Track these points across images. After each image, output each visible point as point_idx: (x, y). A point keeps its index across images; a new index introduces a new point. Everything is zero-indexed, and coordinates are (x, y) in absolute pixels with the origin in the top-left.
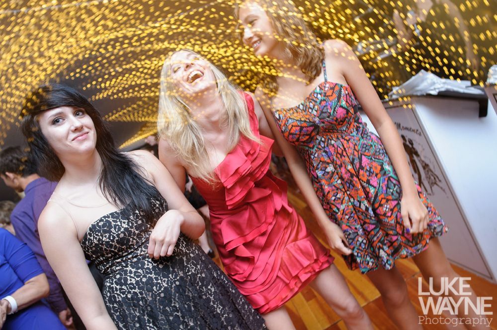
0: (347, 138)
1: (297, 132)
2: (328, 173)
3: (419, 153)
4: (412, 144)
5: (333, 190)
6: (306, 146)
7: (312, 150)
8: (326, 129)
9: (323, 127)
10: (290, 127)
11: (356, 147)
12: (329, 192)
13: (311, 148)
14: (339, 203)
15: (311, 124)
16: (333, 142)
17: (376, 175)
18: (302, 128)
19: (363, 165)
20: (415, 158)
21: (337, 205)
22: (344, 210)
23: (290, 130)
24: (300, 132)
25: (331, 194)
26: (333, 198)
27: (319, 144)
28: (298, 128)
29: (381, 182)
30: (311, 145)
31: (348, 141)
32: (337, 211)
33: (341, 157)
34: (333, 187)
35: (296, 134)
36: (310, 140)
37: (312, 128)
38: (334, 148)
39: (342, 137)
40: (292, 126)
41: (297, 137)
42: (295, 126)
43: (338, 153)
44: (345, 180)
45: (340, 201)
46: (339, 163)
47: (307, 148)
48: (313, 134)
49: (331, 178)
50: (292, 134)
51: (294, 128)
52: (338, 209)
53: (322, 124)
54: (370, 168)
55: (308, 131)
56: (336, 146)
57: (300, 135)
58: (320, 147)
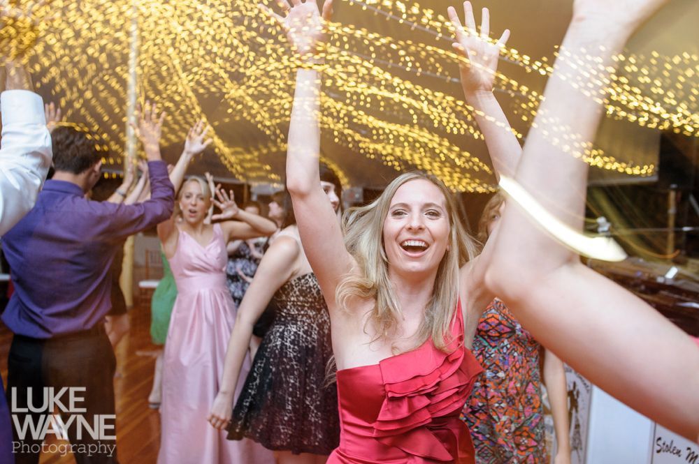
0: (528, 359)
1: (493, 325)
2: (499, 378)
3: (579, 409)
4: (578, 396)
5: (498, 397)
6: (487, 341)
7: (491, 348)
8: (518, 339)
9: (518, 335)
10: (490, 316)
11: (530, 372)
12: (493, 397)
13: (491, 346)
14: (501, 413)
15: (511, 326)
16: (516, 354)
17: (534, 408)
18: (500, 323)
19: (527, 390)
20: (574, 411)
21: (500, 415)
22: (505, 422)
23: (488, 319)
24: (496, 326)
25: (496, 399)
26: (497, 405)
27: (503, 348)
28: (497, 322)
29: (534, 417)
30: (493, 344)
31: (528, 361)
32: (497, 420)
33: (516, 372)
34: (500, 394)
35: (491, 325)
36: (496, 338)
37: (509, 330)
38: (513, 360)
39: (525, 355)
40: (493, 317)
41: (489, 327)
42: (495, 318)
43: (514, 366)
44: (509, 395)
45: (502, 411)
46: (511, 375)
47: (486, 344)
48: (505, 335)
49: (499, 384)
50: (487, 323)
51: (493, 319)
52: (499, 419)
53: (520, 333)
54: (532, 398)
55: (503, 330)
56: (516, 360)
57: (493, 328)
58: (501, 351)
